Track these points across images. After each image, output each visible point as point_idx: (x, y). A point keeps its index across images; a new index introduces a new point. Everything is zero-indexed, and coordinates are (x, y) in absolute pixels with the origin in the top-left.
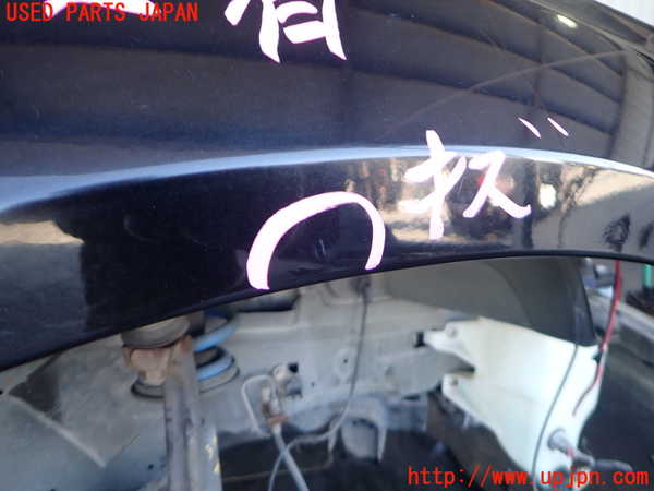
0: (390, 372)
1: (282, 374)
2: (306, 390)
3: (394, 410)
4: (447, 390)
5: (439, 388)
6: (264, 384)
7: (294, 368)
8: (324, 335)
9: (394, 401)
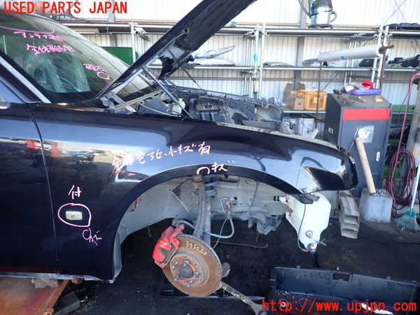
0: (265, 206)
1: (232, 199)
2: (239, 205)
3: (268, 218)
4: (287, 217)
5: (285, 215)
6: (227, 201)
7: (236, 198)
8: (246, 191)
9: (268, 216)
